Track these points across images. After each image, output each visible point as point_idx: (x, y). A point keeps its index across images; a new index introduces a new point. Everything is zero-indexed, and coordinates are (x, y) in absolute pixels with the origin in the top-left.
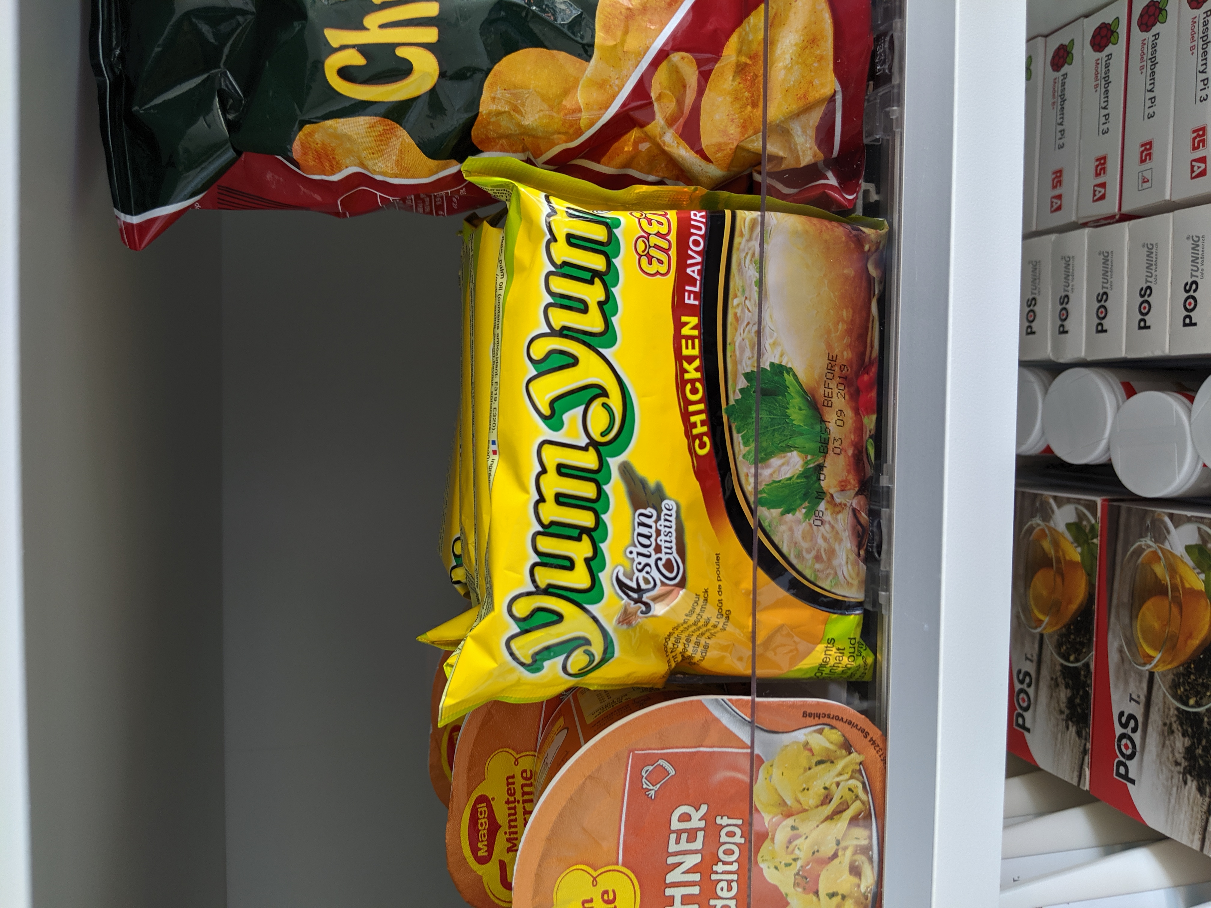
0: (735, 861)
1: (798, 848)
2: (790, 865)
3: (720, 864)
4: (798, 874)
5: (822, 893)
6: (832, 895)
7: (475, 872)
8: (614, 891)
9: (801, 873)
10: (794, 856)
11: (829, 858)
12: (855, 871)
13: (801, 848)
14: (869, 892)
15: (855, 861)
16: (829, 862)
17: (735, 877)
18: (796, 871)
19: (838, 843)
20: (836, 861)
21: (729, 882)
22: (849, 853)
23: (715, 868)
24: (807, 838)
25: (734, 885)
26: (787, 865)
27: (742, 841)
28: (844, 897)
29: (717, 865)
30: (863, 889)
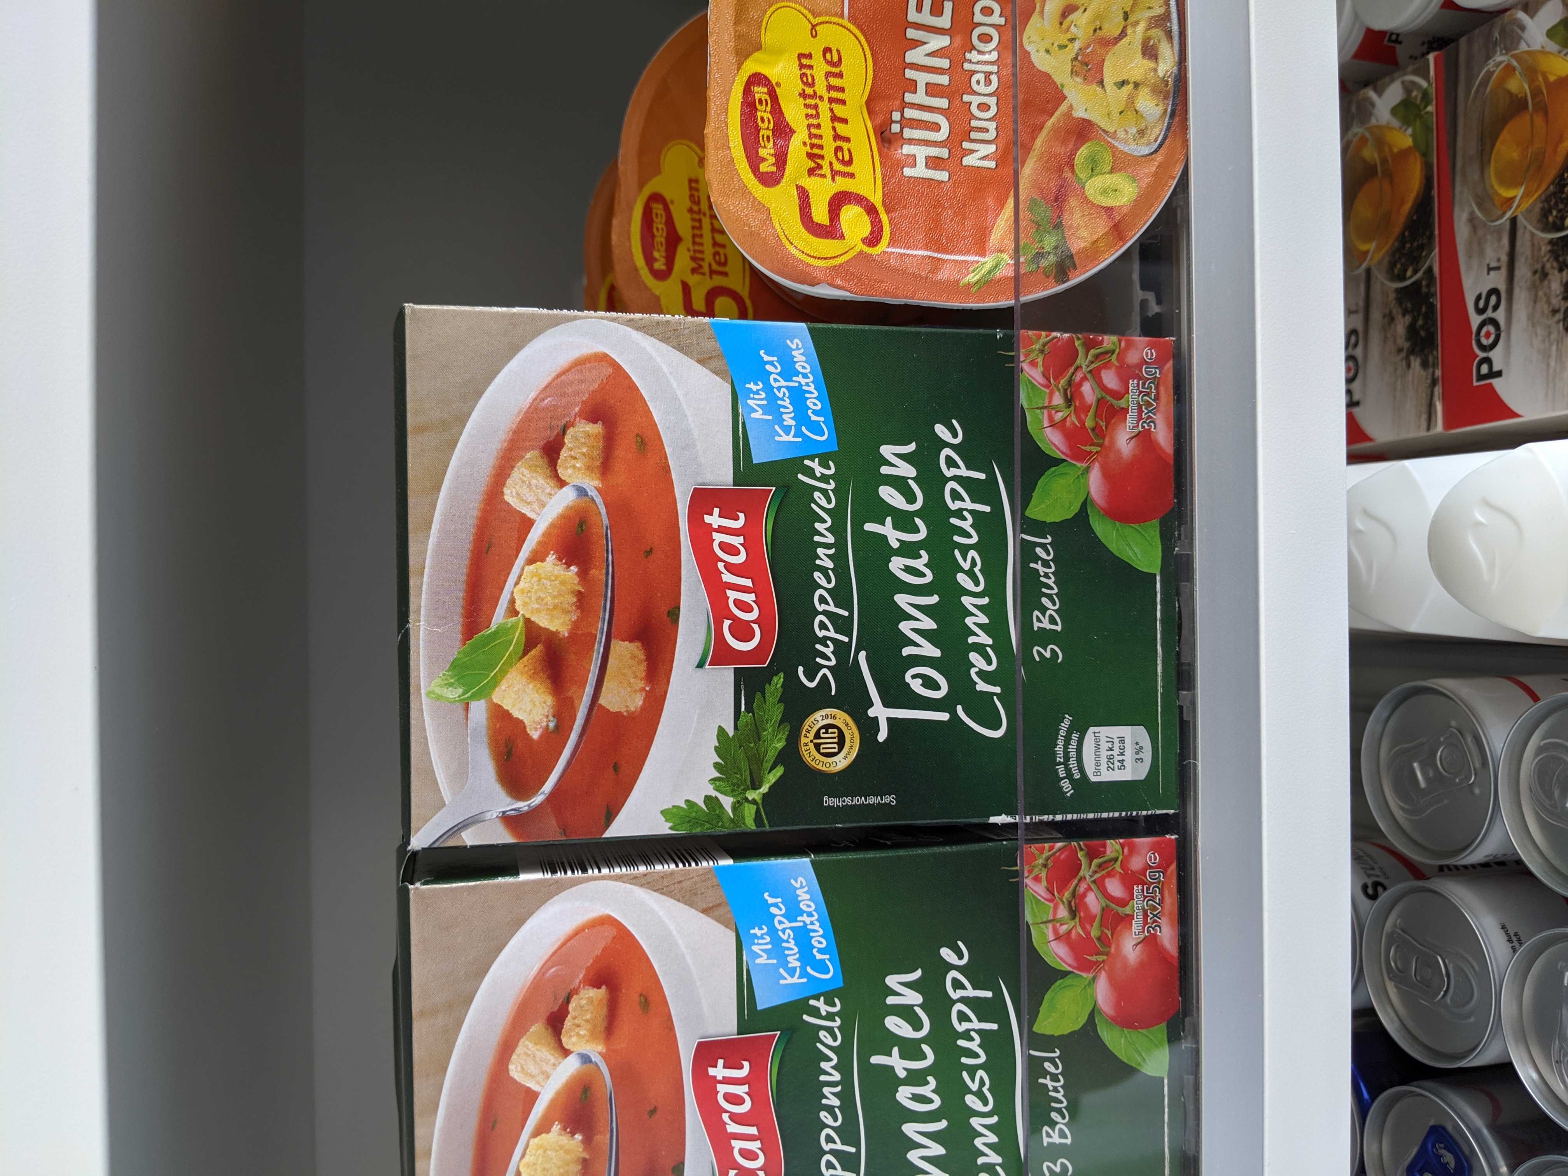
0: (993, 50)
1: (1075, 25)
2: (1066, 46)
3: (974, 53)
4: (1076, 59)
5: (1108, 81)
6: (1123, 83)
7: (650, 290)
8: (838, 51)
9: (1079, 58)
10: (1069, 36)
11: (1115, 38)
12: (1150, 52)
13: (1078, 23)
14: (1169, 77)
15: (1149, 38)
16: (1116, 44)
17: (994, 69)
18: (1073, 55)
19: (1126, 16)
20: (1124, 41)
21: (988, 75)
22: (1141, 28)
23: (968, 56)
24: (1085, 10)
25: (994, 78)
26: (1062, 47)
27: (1002, 21)
28: (1137, 85)
29: (970, 52)
30: (1161, 73)
